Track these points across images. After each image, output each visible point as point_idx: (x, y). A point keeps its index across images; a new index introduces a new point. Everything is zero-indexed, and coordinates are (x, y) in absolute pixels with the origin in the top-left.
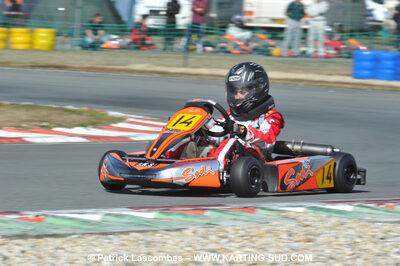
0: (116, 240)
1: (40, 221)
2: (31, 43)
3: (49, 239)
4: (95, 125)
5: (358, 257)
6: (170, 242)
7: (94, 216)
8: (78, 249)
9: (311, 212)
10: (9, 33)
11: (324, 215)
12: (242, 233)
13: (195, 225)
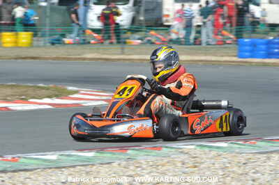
0: (66, 171)
1: (16, 161)
2: (16, 42)
3: (21, 173)
4: (57, 96)
5: (228, 176)
6: (103, 171)
7: (52, 156)
8: (40, 178)
9: (198, 149)
10: (1, 36)
11: (207, 150)
12: (151, 163)
13: (120, 159)
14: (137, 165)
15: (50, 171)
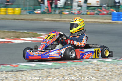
0: (40, 72)
1: (17, 66)
2: (14, 12)
3: (20, 72)
4: (33, 37)
5: (113, 75)
6: (56, 72)
7: (33, 65)
8: (28, 74)
9: (99, 62)
10: (7, 10)
11: (103, 62)
12: (78, 68)
13: (64, 66)
14: (72, 69)
15: (32, 71)
